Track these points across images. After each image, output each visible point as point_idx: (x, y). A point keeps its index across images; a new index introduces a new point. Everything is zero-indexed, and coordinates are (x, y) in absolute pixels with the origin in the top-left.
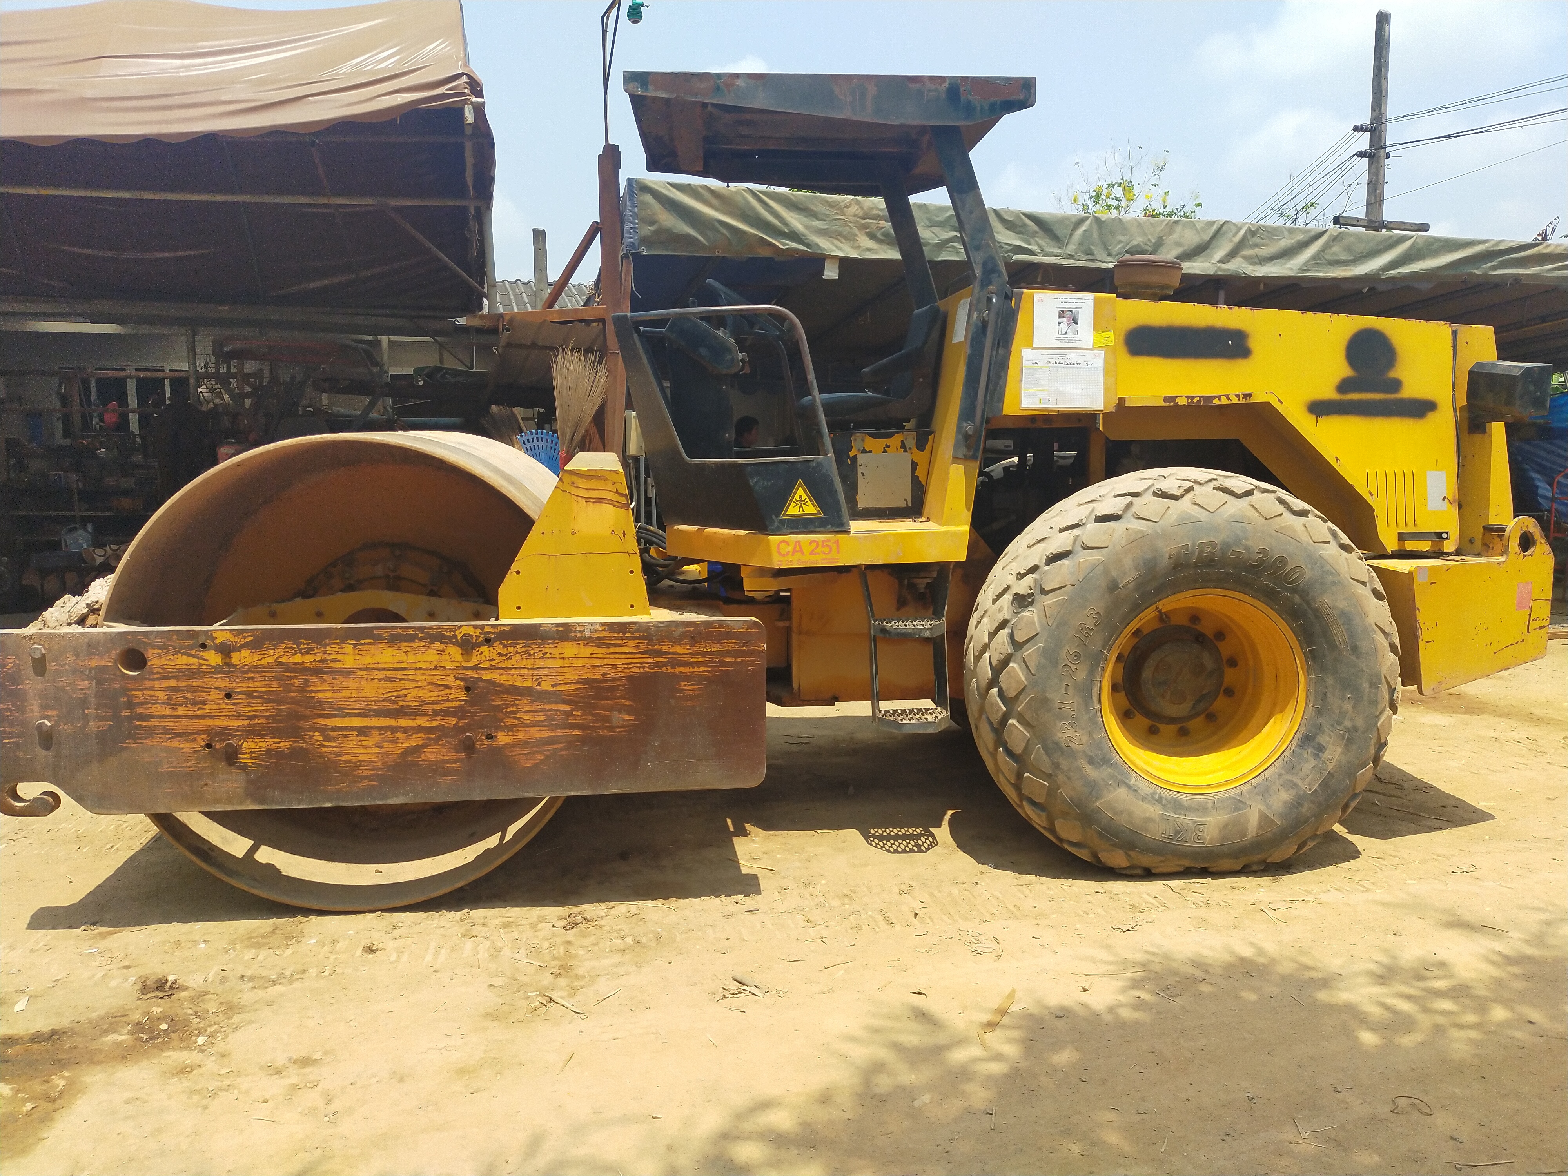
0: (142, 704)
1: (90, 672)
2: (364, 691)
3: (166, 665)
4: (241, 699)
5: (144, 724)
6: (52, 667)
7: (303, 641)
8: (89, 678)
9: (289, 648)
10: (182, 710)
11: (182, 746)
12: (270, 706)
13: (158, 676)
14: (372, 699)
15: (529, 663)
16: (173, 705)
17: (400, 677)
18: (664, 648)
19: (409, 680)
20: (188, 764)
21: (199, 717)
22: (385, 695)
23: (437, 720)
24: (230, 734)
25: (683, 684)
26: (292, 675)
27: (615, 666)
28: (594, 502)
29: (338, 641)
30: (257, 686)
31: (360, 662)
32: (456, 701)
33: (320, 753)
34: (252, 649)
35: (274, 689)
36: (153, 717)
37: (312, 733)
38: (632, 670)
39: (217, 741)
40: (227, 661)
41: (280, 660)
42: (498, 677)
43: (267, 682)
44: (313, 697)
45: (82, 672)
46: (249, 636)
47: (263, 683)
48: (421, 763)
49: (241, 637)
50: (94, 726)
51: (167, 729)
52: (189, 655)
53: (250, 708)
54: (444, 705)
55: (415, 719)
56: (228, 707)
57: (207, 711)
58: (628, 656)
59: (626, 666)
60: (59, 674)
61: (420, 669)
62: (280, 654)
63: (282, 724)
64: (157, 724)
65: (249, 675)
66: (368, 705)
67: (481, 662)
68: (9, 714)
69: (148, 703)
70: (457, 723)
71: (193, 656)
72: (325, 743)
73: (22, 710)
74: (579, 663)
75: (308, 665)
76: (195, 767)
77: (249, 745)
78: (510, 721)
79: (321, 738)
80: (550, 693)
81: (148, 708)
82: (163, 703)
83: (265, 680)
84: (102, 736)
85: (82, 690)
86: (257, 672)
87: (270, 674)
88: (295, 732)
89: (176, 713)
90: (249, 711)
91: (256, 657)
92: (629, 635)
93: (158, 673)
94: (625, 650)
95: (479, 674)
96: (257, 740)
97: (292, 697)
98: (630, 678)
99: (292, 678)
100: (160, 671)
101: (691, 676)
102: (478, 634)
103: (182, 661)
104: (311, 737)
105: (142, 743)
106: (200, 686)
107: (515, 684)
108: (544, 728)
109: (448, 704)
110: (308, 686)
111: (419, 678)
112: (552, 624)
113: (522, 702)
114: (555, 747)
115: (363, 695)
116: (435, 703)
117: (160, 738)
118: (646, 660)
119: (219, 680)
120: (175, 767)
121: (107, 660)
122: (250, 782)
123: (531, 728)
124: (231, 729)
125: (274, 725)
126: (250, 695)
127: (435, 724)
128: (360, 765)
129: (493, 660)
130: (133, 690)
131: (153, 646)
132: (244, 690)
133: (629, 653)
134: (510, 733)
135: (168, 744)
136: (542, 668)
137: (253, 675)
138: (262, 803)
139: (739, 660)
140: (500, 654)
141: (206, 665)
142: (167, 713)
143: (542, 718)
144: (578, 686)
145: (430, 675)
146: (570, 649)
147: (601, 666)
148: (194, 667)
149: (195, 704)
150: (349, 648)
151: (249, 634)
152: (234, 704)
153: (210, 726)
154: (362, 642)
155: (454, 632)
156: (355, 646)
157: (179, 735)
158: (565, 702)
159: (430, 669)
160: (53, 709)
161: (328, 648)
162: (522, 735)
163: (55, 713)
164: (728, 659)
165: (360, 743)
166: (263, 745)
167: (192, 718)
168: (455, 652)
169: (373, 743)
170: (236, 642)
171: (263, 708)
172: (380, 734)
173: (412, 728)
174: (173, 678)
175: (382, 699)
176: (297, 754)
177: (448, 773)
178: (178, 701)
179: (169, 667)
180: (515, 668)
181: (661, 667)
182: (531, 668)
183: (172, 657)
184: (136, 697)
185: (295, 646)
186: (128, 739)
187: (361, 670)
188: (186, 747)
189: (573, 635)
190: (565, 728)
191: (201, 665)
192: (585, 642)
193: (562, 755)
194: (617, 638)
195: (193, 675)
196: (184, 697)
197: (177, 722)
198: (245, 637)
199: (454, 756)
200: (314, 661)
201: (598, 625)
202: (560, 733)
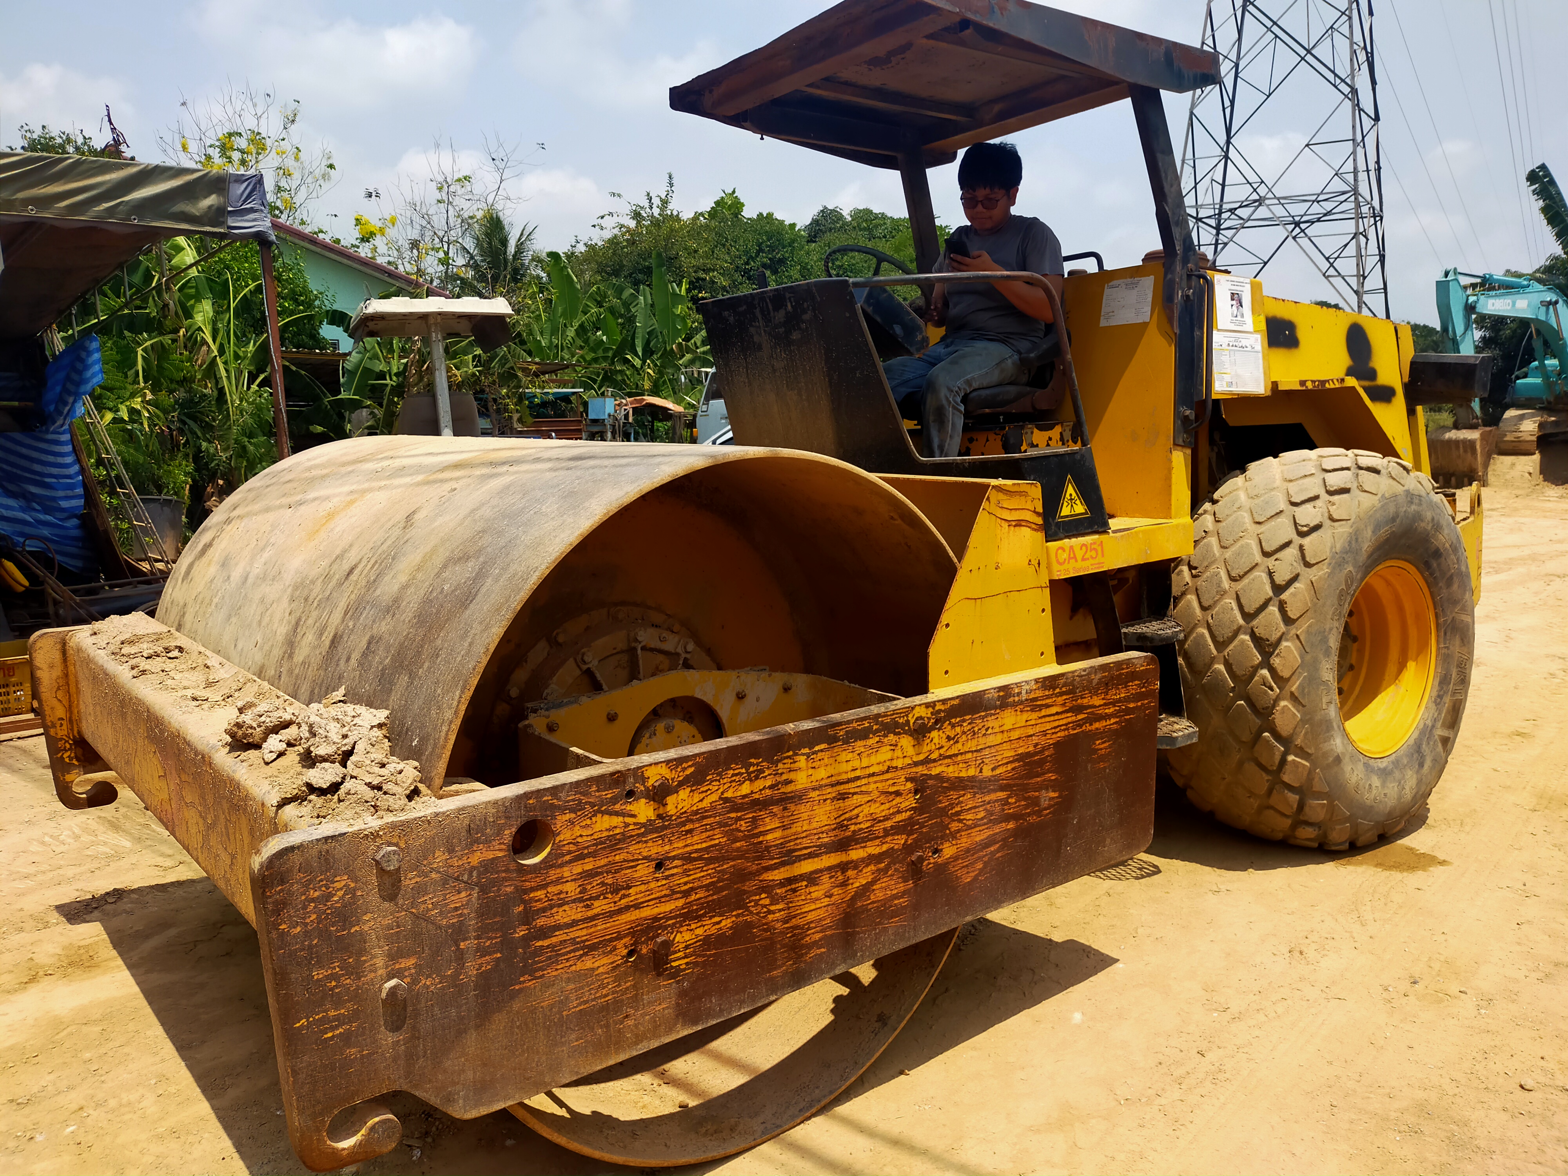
0: (544, 910)
1: (470, 875)
2: (816, 820)
3: (581, 836)
4: (675, 868)
5: (546, 943)
6: (410, 880)
7: (752, 760)
8: (469, 885)
9: (736, 775)
10: (600, 906)
11: (597, 964)
12: (710, 869)
13: (568, 858)
14: (824, 829)
15: (972, 745)
16: (587, 900)
17: (852, 791)
18: (1085, 701)
19: (862, 793)
20: (604, 992)
21: (620, 911)
22: (838, 821)
23: (886, 842)
24: (660, 927)
25: (1097, 742)
26: (739, 814)
27: (1044, 733)
28: (1015, 526)
29: (791, 753)
30: (697, 842)
31: (813, 778)
32: (906, 811)
33: (766, 924)
34: (693, 785)
35: (717, 842)
36: (558, 927)
37: (758, 897)
38: (1059, 735)
39: (643, 943)
40: (661, 811)
41: (725, 795)
42: (945, 769)
43: (708, 833)
44: (761, 842)
45: (457, 879)
46: (690, 766)
47: (704, 835)
48: (870, 907)
49: (679, 770)
50: (472, 968)
51: (578, 943)
52: (611, 813)
53: (686, 879)
54: (894, 820)
55: (865, 847)
56: (660, 884)
57: (632, 898)
58: (1056, 717)
59: (1053, 731)
60: (420, 890)
61: (873, 775)
62: (726, 786)
63: (724, 893)
64: (565, 937)
65: (687, 828)
66: (819, 838)
67: (931, 752)
68: (334, 983)
69: (551, 907)
70: (906, 841)
71: (617, 814)
72: (772, 908)
73: (356, 971)
74: (1015, 735)
75: (756, 796)
76: (613, 993)
77: (683, 937)
78: (954, 826)
79: (767, 902)
80: (990, 780)
81: (552, 915)
82: (574, 901)
83: (706, 831)
84: (485, 981)
85: (456, 909)
86: (698, 820)
87: (711, 820)
88: (738, 901)
89: (590, 913)
90: (685, 883)
91: (697, 797)
92: (1058, 690)
93: (569, 852)
94: (1054, 710)
95: (928, 769)
96: (693, 926)
97: (738, 848)
98: (1057, 745)
99: (739, 819)
100: (572, 848)
101: (1104, 732)
102: (929, 715)
103: (604, 824)
104: (757, 903)
105: (542, 976)
106: (625, 861)
107: (961, 775)
108: (983, 827)
109: (899, 818)
110: (756, 828)
111: (873, 787)
112: (995, 689)
113: (965, 797)
114: (992, 849)
115: (815, 825)
116: (886, 818)
117: (568, 960)
118: (1070, 720)
119: (650, 844)
120: (586, 1002)
121: (497, 847)
122: (682, 994)
123: (973, 830)
124: (661, 918)
125: (715, 897)
126: (687, 858)
127: (885, 847)
128: (809, 929)
129: (942, 747)
130: (533, 889)
131: (563, 810)
132: (680, 851)
133: (1057, 713)
134: (954, 842)
135: (579, 966)
136: (985, 748)
137: (692, 827)
138: (695, 1022)
139: (1139, 704)
140: (949, 738)
141: (635, 824)
142: (579, 916)
143: (982, 814)
144: (1013, 765)
145: (882, 781)
146: (1009, 719)
147: (1034, 735)
148: (617, 831)
149: (615, 891)
150: (802, 761)
151: (690, 763)
152: (667, 877)
153: (634, 921)
154: (817, 748)
155: (907, 716)
156: (808, 756)
157: (593, 948)
158: (1002, 789)
159: (883, 773)
160: (408, 956)
161: (780, 765)
162: (965, 842)
163: (412, 961)
164: (1132, 705)
165: (809, 897)
166: (700, 931)
167: (611, 914)
168: (906, 742)
169: (823, 892)
170: (673, 779)
171: (702, 874)
172: (831, 878)
173: (863, 860)
174: (589, 855)
175: (833, 827)
176: (741, 932)
177: (894, 914)
178: (594, 892)
179: (585, 838)
180: (962, 754)
181: (1081, 726)
182: (975, 751)
183: (588, 822)
184: (536, 901)
185: (744, 770)
186: (523, 976)
187: (814, 789)
188: (600, 963)
189: (1011, 699)
190: (1001, 822)
191: (627, 825)
192: (1022, 707)
193: (997, 859)
194: (1048, 697)
195: (616, 844)
196: (603, 884)
197: (591, 927)
198: (684, 769)
199: (902, 887)
200: (764, 788)
201: (1033, 682)
202: (997, 829)
